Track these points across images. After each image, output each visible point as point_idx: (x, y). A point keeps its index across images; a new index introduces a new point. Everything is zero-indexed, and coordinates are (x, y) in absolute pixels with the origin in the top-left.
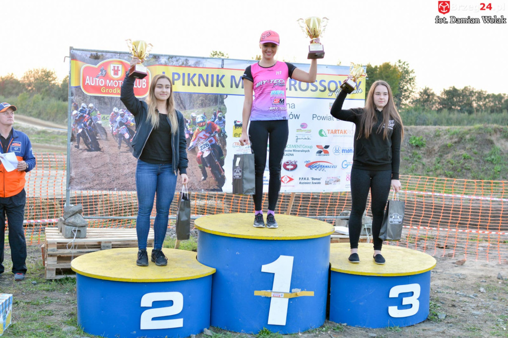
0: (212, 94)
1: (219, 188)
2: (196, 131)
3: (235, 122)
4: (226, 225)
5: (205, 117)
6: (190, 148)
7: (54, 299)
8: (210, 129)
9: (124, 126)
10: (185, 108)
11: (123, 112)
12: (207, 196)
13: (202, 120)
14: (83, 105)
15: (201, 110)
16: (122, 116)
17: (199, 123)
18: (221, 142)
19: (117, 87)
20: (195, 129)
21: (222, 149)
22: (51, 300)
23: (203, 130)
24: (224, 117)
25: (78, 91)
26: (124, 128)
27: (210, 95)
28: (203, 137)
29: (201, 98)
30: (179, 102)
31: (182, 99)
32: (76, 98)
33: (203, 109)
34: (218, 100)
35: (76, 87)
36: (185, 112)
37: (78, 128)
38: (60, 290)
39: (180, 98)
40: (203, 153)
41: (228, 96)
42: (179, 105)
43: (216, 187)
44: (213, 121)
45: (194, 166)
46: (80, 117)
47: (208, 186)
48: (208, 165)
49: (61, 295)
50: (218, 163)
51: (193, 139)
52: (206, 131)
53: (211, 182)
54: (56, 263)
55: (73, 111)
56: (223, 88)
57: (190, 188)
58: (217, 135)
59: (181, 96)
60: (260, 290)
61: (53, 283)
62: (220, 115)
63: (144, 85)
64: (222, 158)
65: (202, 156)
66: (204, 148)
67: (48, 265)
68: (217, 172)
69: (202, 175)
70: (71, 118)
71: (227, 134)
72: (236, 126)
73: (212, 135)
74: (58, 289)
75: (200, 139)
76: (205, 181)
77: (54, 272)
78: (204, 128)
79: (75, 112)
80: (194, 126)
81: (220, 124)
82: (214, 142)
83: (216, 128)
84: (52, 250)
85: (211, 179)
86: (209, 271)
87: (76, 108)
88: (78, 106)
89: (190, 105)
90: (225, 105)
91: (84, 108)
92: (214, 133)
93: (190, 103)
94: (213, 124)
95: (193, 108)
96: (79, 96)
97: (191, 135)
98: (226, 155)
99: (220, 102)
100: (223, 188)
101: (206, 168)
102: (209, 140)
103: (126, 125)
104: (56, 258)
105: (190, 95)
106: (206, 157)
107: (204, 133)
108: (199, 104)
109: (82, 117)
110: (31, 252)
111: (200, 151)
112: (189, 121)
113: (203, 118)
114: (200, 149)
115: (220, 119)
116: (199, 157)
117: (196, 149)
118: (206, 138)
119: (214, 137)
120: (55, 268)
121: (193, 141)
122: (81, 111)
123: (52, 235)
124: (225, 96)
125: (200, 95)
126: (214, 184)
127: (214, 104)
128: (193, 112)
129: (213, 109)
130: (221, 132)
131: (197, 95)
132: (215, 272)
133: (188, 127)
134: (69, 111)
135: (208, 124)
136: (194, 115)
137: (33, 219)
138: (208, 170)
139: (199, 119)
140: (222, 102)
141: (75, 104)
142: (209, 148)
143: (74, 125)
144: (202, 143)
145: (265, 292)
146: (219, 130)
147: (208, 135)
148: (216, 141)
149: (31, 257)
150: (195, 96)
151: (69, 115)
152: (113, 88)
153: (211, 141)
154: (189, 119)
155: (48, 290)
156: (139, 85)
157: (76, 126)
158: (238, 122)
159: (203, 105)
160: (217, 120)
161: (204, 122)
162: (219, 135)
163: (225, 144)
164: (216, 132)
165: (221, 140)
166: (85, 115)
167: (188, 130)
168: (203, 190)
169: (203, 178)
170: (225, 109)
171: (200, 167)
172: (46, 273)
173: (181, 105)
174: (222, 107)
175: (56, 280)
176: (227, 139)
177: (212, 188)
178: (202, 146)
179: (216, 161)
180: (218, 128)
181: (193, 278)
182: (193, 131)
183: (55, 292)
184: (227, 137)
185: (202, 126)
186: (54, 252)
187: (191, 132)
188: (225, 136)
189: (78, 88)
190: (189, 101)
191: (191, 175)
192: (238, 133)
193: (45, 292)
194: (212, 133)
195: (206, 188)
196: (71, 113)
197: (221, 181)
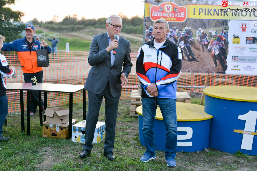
0: (221, 20)
1: (223, 72)
2: (212, 40)
3: (234, 35)
4: (221, 92)
5: (217, 33)
6: (208, 49)
7: (131, 127)
8: (219, 39)
9: (172, 38)
10: (206, 28)
11: (172, 30)
12: (222, 76)
13: (215, 34)
14: (151, 26)
15: (214, 29)
16: (171, 32)
17: (213, 36)
18: (225, 46)
19: (169, 17)
20: (211, 39)
21: (226, 50)
22: (130, 127)
23: (215, 40)
24: (228, 33)
25: (148, 19)
26: (172, 39)
27: (220, 20)
28: (215, 43)
29: (215, 22)
30: (203, 24)
31: (204, 23)
32: (147, 23)
33: (216, 28)
34: (225, 23)
35: (148, 17)
36: (206, 30)
37: (148, 38)
38: (136, 122)
39: (203, 22)
40: (215, 52)
41: (230, 21)
42: (202, 26)
43: (222, 71)
44: (221, 35)
45: (210, 60)
46: (149, 33)
47: (217, 71)
48: (218, 59)
49: (135, 124)
50: (223, 58)
51: (210, 44)
52: (217, 40)
53: (219, 68)
54: (135, 108)
55: (146, 30)
56: (228, 16)
57: (208, 71)
58: (223, 43)
59: (204, 21)
60: (237, 129)
61: (133, 118)
62: (226, 31)
63: (183, 15)
64: (226, 55)
65: (215, 54)
66: (216, 49)
67: (131, 109)
68: (223, 63)
69: (214, 64)
70: (144, 33)
71: (229, 42)
72: (235, 37)
73: (221, 42)
74: (135, 121)
75: (214, 45)
76: (216, 68)
77: (134, 113)
78: (216, 38)
79: (147, 30)
80: (210, 37)
81: (225, 36)
82: (221, 46)
83: (222, 39)
84: (134, 102)
85: (219, 67)
86: (209, 116)
87: (147, 28)
88: (149, 27)
89: (208, 26)
90: (228, 26)
91: (151, 28)
92: (222, 41)
93: (209, 24)
94: (221, 37)
95: (210, 27)
96: (149, 22)
97: (209, 43)
98: (228, 53)
99: (225, 24)
100: (226, 72)
101: (217, 61)
102: (219, 45)
103: (173, 37)
104: (135, 106)
105: (209, 20)
106: (217, 55)
107: (216, 41)
108: (214, 25)
109: (150, 33)
110: (128, 102)
111: (213, 51)
112: (208, 35)
113: (216, 33)
114: (213, 50)
115: (225, 33)
116: (213, 55)
117: (211, 50)
118: (217, 44)
119: (222, 43)
120: (134, 110)
121: (210, 46)
122: (150, 30)
123: (134, 94)
124: (229, 21)
125: (214, 20)
126: (221, 70)
127: (222, 25)
128: (210, 30)
129: (221, 28)
130: (226, 41)
131: (212, 20)
132: (212, 117)
133: (207, 38)
134: (144, 30)
135: (218, 36)
136: (210, 31)
137: (132, 85)
138: (218, 62)
139: (213, 34)
140: (227, 24)
141: (147, 26)
142: (218, 50)
143: (146, 37)
144: (215, 47)
145: (240, 131)
146: (224, 40)
147: (218, 42)
148: (223, 45)
149: (127, 105)
150: (211, 21)
151: (144, 32)
152: (167, 17)
153: (220, 46)
154: (208, 34)
155: (129, 122)
156: (181, 15)
157: (147, 37)
158: (236, 35)
159: (216, 26)
160: (223, 34)
161: (216, 35)
162: (225, 43)
163: (227, 47)
164: (223, 41)
165: (225, 45)
166: (152, 32)
167: (207, 40)
168: (214, 73)
169: (215, 66)
170: (228, 28)
171: (213, 60)
172: (130, 113)
173: (204, 26)
174: (227, 27)
175: (134, 117)
176: (229, 45)
177: (219, 71)
178: (214, 49)
179: (223, 57)
180: (224, 38)
181: (198, 120)
182: (210, 40)
183: (133, 123)
184: (229, 43)
185: (215, 37)
186: (134, 103)
187: (209, 41)
188: (228, 43)
189: (149, 18)
190: (208, 24)
191: (208, 64)
192: (236, 42)
193: (128, 123)
194: (221, 41)
195: (216, 72)
196: (145, 31)
197: (225, 67)
